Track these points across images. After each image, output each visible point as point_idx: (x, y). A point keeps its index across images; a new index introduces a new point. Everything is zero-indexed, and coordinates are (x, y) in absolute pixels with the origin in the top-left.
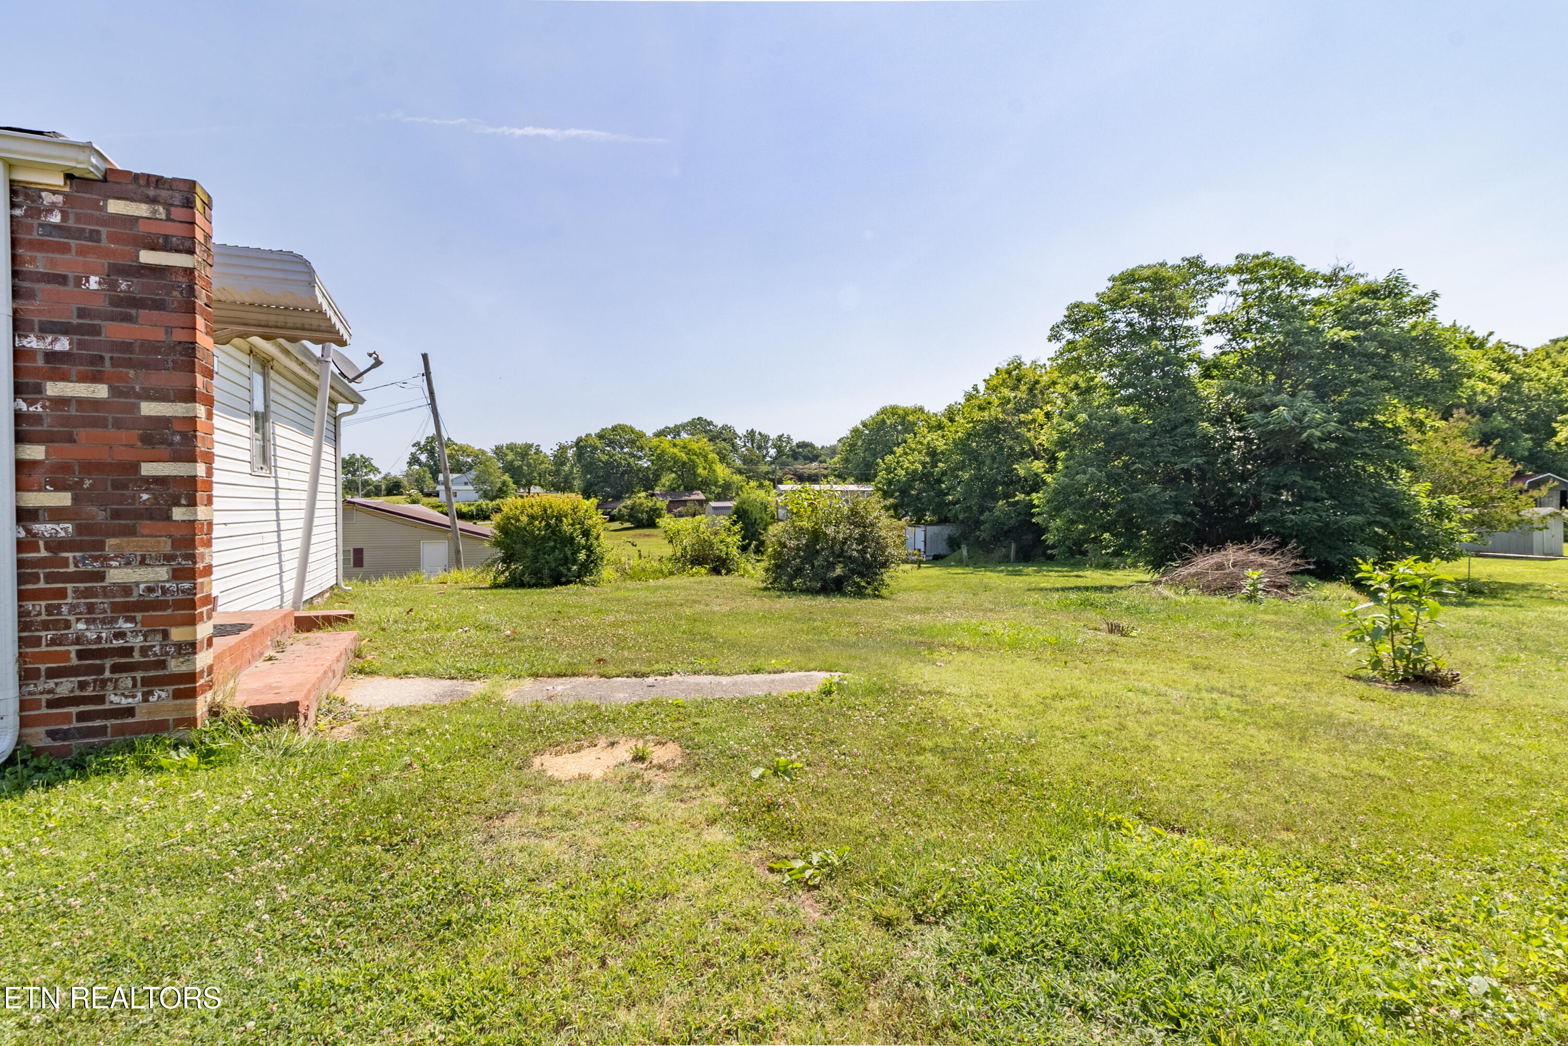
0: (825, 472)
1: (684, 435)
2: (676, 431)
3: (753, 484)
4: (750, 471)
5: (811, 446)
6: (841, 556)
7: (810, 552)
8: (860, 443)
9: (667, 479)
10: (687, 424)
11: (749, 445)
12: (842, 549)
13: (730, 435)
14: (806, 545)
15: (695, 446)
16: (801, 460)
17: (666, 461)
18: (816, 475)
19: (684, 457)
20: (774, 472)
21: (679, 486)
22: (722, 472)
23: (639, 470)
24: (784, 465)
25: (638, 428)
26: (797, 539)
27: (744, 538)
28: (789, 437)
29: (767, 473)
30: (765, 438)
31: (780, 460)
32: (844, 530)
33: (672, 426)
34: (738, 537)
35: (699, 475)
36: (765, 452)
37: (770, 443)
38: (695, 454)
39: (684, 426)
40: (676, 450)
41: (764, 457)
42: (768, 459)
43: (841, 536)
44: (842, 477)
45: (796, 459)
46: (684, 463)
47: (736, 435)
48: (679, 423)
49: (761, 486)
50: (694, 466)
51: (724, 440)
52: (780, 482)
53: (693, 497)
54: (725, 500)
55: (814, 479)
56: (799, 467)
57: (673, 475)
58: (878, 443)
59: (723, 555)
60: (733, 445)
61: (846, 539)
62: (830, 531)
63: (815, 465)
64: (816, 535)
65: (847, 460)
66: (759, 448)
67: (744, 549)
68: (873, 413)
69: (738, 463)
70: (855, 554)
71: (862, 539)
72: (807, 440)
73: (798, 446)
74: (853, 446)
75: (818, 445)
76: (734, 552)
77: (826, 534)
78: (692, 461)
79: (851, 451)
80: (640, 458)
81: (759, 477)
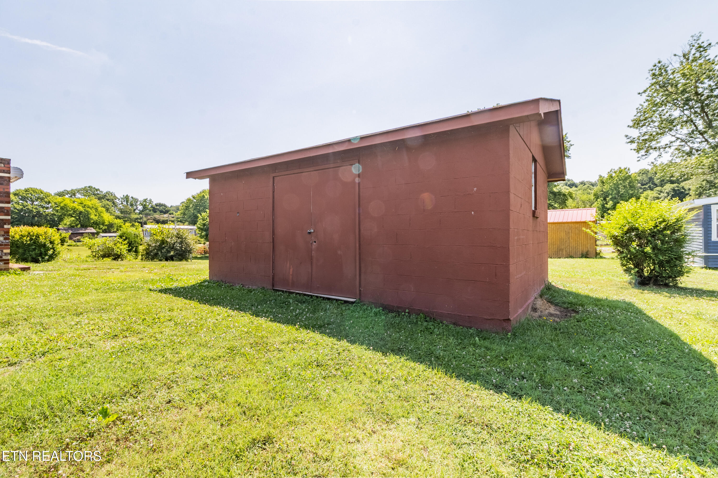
0: (173, 219)
1: (78, 195)
2: (73, 194)
3: (128, 224)
4: (125, 217)
5: (165, 206)
6: (172, 248)
7: (160, 248)
8: (191, 206)
9: (68, 221)
10: (81, 190)
11: (125, 203)
12: (173, 246)
13: (112, 197)
14: (159, 245)
15: (89, 203)
16: (158, 212)
17: (67, 211)
18: (167, 221)
19: (81, 209)
20: (141, 218)
21: (77, 225)
22: (107, 218)
23: (47, 215)
24: (147, 215)
25: (45, 190)
26: (156, 243)
27: (129, 247)
28: (150, 200)
29: (137, 219)
30: (136, 200)
31: (145, 212)
32: (174, 239)
33: (69, 189)
34: (127, 246)
35: (92, 219)
36: (135, 207)
37: (139, 203)
38: (88, 207)
39: (78, 191)
40: (75, 205)
41: (135, 210)
42: (137, 211)
43: (173, 242)
44: (182, 222)
45: (155, 212)
46: (81, 213)
47: (116, 198)
48: (74, 188)
49: (133, 226)
50: (88, 213)
51: (108, 200)
52: (145, 223)
53: (87, 231)
54: (110, 232)
55: (164, 222)
56: (157, 216)
57: (73, 219)
58: (201, 206)
59: (119, 253)
60: (114, 203)
61: (175, 243)
62: (169, 240)
63: (166, 215)
64: (163, 242)
65: (184, 214)
66: (132, 205)
67: (129, 251)
68: (199, 192)
69: (118, 213)
70: (178, 248)
71: (181, 243)
72: (162, 202)
73: (156, 205)
74: (187, 208)
75: (169, 205)
76: (125, 252)
77: (167, 241)
78: (87, 211)
79: (186, 209)
80: (47, 208)
81: (133, 221)
